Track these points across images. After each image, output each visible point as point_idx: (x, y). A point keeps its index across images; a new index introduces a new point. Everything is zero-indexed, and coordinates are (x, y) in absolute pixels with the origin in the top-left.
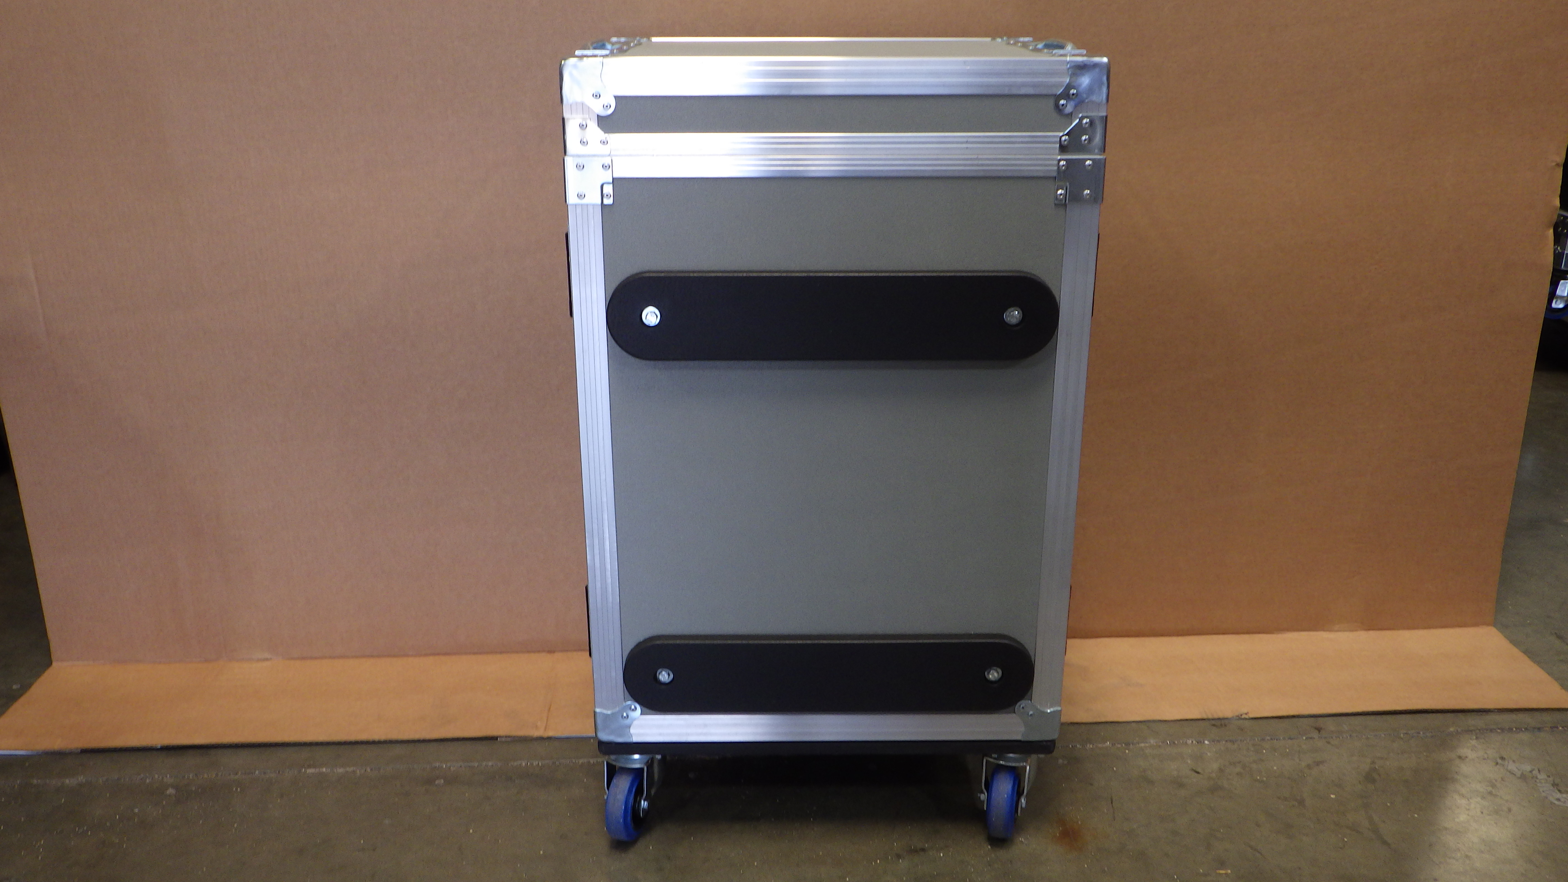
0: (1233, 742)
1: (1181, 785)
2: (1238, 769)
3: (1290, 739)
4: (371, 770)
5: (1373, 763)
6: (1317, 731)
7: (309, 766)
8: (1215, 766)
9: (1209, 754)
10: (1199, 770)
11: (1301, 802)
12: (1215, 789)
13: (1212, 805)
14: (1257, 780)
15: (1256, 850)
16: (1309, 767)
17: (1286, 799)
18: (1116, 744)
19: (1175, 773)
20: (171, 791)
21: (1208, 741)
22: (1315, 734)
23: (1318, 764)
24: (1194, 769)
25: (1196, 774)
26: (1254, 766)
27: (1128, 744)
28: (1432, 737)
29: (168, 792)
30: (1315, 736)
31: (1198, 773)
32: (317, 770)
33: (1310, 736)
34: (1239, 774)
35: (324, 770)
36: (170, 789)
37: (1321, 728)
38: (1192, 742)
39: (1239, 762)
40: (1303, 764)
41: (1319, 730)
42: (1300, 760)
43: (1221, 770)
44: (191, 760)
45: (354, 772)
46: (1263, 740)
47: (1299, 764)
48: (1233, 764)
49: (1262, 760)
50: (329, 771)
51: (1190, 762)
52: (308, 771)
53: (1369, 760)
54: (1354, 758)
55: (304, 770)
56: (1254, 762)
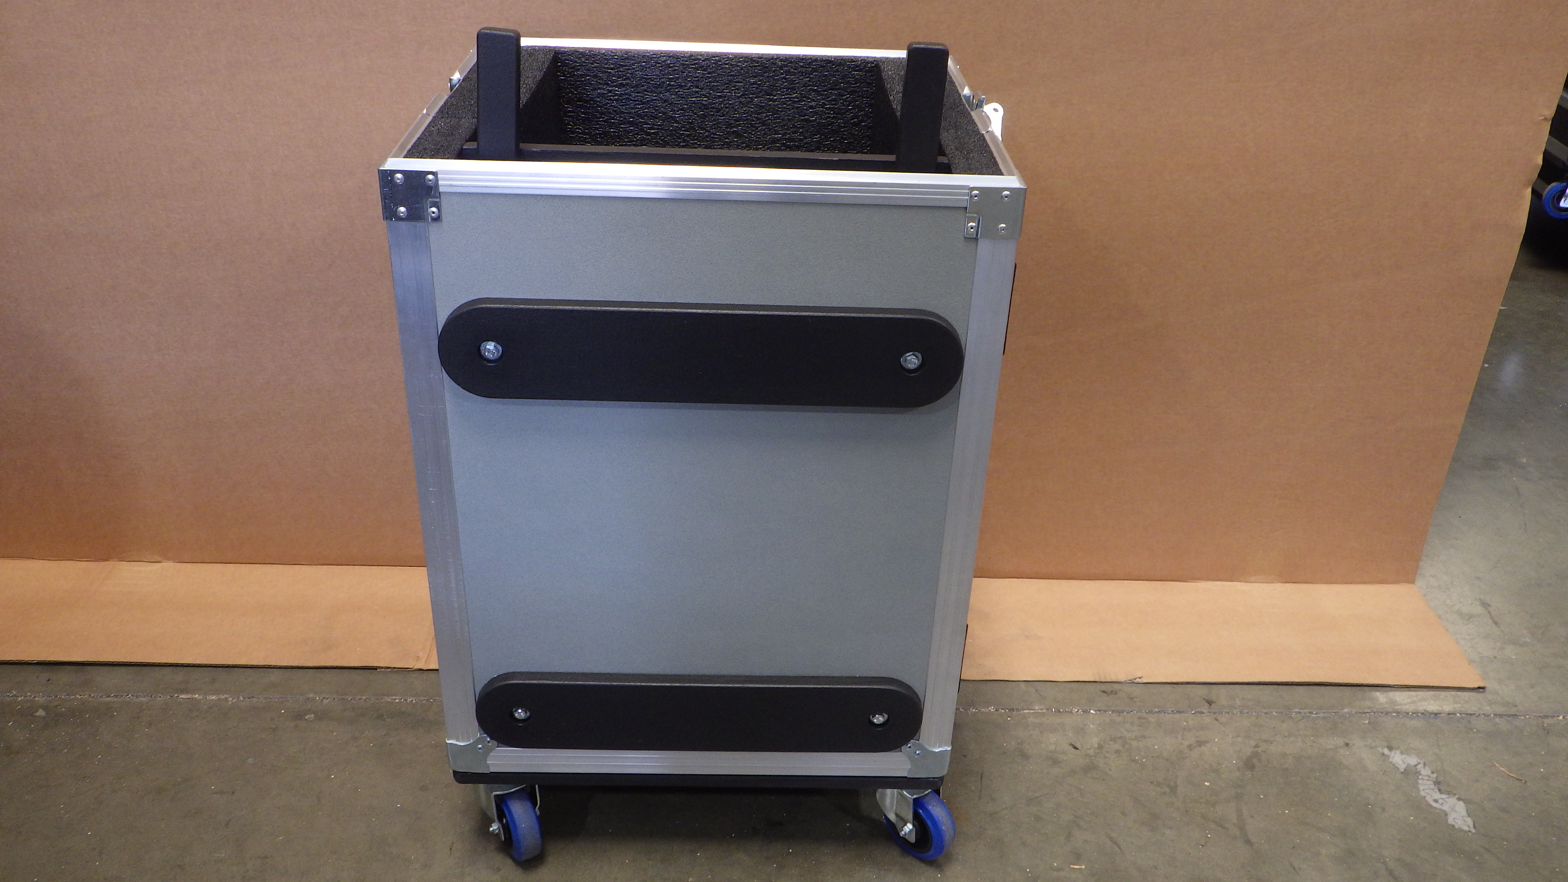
0: (1120, 712)
1: (1055, 764)
2: (1116, 746)
3: (1179, 712)
4: (244, 698)
5: (1257, 746)
6: (1207, 704)
7: (182, 691)
8: (1095, 741)
9: (1091, 726)
10: (1078, 745)
11: (1174, 789)
12: (1089, 768)
13: (1082, 788)
15: (1115, 843)
16: (1190, 747)
17: (1158, 784)
18: (1000, 710)
19: (1053, 747)
20: (41, 713)
21: (1095, 710)
22: (1205, 709)
23: (1200, 743)
24: (1074, 743)
25: (1074, 751)
26: (1135, 744)
27: (1012, 710)
28: (1324, 718)
29: (38, 714)
30: (1204, 711)
31: (1075, 748)
32: (189, 696)
33: (1199, 709)
34: (1118, 752)
35: (197, 696)
36: (41, 710)
37: (1213, 702)
38: (1078, 710)
39: (1120, 738)
40: (1186, 743)
41: (1210, 701)
42: (1183, 739)
43: (1100, 747)
44: (64, 677)
45: (226, 698)
46: (1151, 712)
47: (1181, 744)
48: (1114, 740)
49: (1144, 737)
50: (201, 697)
51: (1070, 734)
52: (180, 697)
53: (1253, 743)
54: (1240, 739)
55: (176, 695)
56: (1136, 739)
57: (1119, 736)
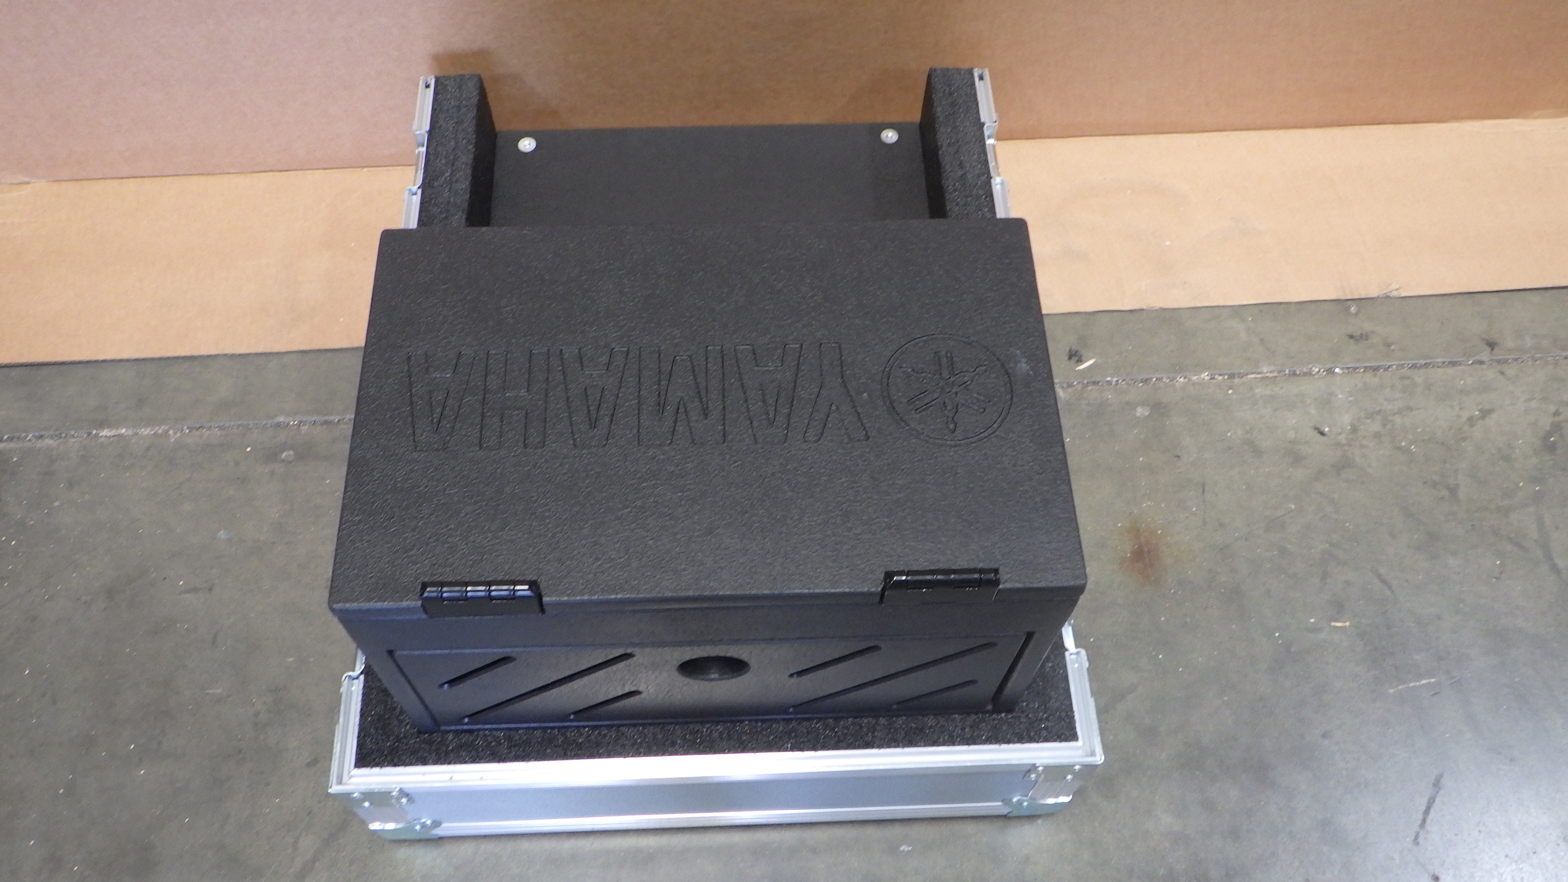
0: (1374, 371)
1: (1297, 459)
2: (1375, 426)
3: (1453, 364)
4: (191, 429)
5: (1557, 413)
6: (1489, 349)
7: (102, 426)
8: (1346, 420)
9: (1340, 395)
10: (1325, 428)
11: (1453, 491)
12: (1342, 462)
13: (1336, 496)
14: (1400, 448)
15: (1384, 582)
16: (1471, 421)
17: (1434, 485)
18: (1217, 377)
19: (1291, 434)
21: (1342, 369)
22: (1486, 356)
23: (1484, 414)
24: (1318, 426)
25: (1318, 435)
26: (1398, 420)
27: (1232, 377)
30: (1485, 359)
31: (1322, 434)
32: (113, 432)
33: (1477, 358)
34: (1377, 436)
35: (123, 431)
37: (1495, 344)
38: (1319, 370)
39: (1379, 412)
40: (1465, 415)
41: (1492, 345)
42: (1460, 409)
43: (1354, 430)
46: (1415, 366)
47: (1459, 416)
48: (1371, 416)
49: (1410, 409)
50: (130, 432)
51: (1313, 411)
52: (101, 435)
53: (1552, 408)
54: (1534, 404)
55: (94, 432)
56: (1400, 412)
57: (1378, 409)
